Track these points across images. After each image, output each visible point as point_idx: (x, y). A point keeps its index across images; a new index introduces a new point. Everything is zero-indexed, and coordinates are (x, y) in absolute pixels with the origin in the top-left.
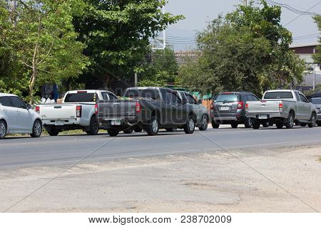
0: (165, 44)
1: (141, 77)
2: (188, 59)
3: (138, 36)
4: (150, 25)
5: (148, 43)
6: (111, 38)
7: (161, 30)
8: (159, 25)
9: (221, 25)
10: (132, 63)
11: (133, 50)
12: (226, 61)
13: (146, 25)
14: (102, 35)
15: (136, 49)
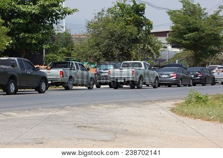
0: (64, 29)
1: (47, 51)
2: (80, 40)
3: (46, 23)
4: (54, 16)
5: (53, 28)
6: (27, 24)
7: (62, 19)
8: (61, 16)
9: (104, 16)
10: (41, 42)
11: (42, 33)
12: (107, 41)
13: (52, 16)
14: (21, 21)
15: (44, 32)
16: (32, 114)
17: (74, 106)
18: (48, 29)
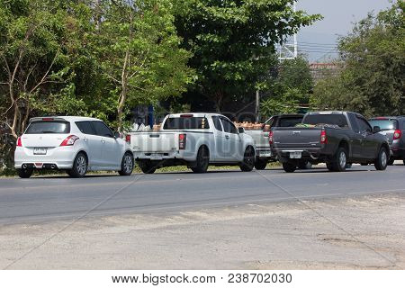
0: (296, 52)
1: (264, 96)
2: (326, 73)
3: (261, 41)
4: (276, 27)
5: (274, 51)
6: (225, 45)
7: (291, 33)
8: (289, 28)
9: (372, 27)
10: (252, 78)
11: (253, 61)
12: (378, 74)
13: (272, 27)
14: (215, 40)
15: (257, 59)
16: (235, 216)
17: (315, 200)
18: (265, 54)
